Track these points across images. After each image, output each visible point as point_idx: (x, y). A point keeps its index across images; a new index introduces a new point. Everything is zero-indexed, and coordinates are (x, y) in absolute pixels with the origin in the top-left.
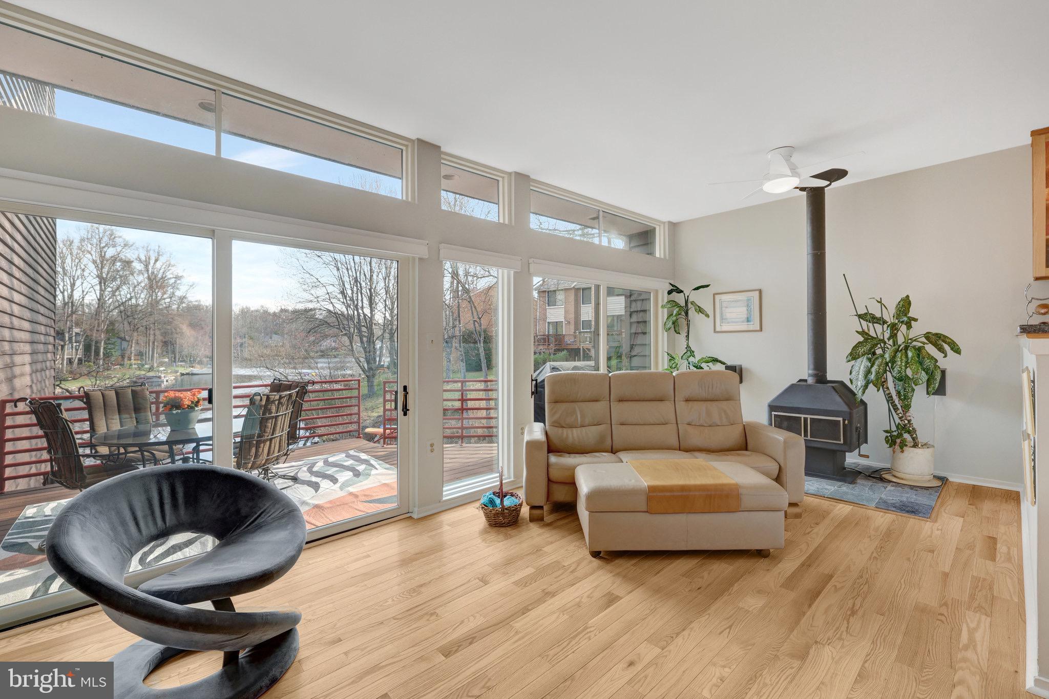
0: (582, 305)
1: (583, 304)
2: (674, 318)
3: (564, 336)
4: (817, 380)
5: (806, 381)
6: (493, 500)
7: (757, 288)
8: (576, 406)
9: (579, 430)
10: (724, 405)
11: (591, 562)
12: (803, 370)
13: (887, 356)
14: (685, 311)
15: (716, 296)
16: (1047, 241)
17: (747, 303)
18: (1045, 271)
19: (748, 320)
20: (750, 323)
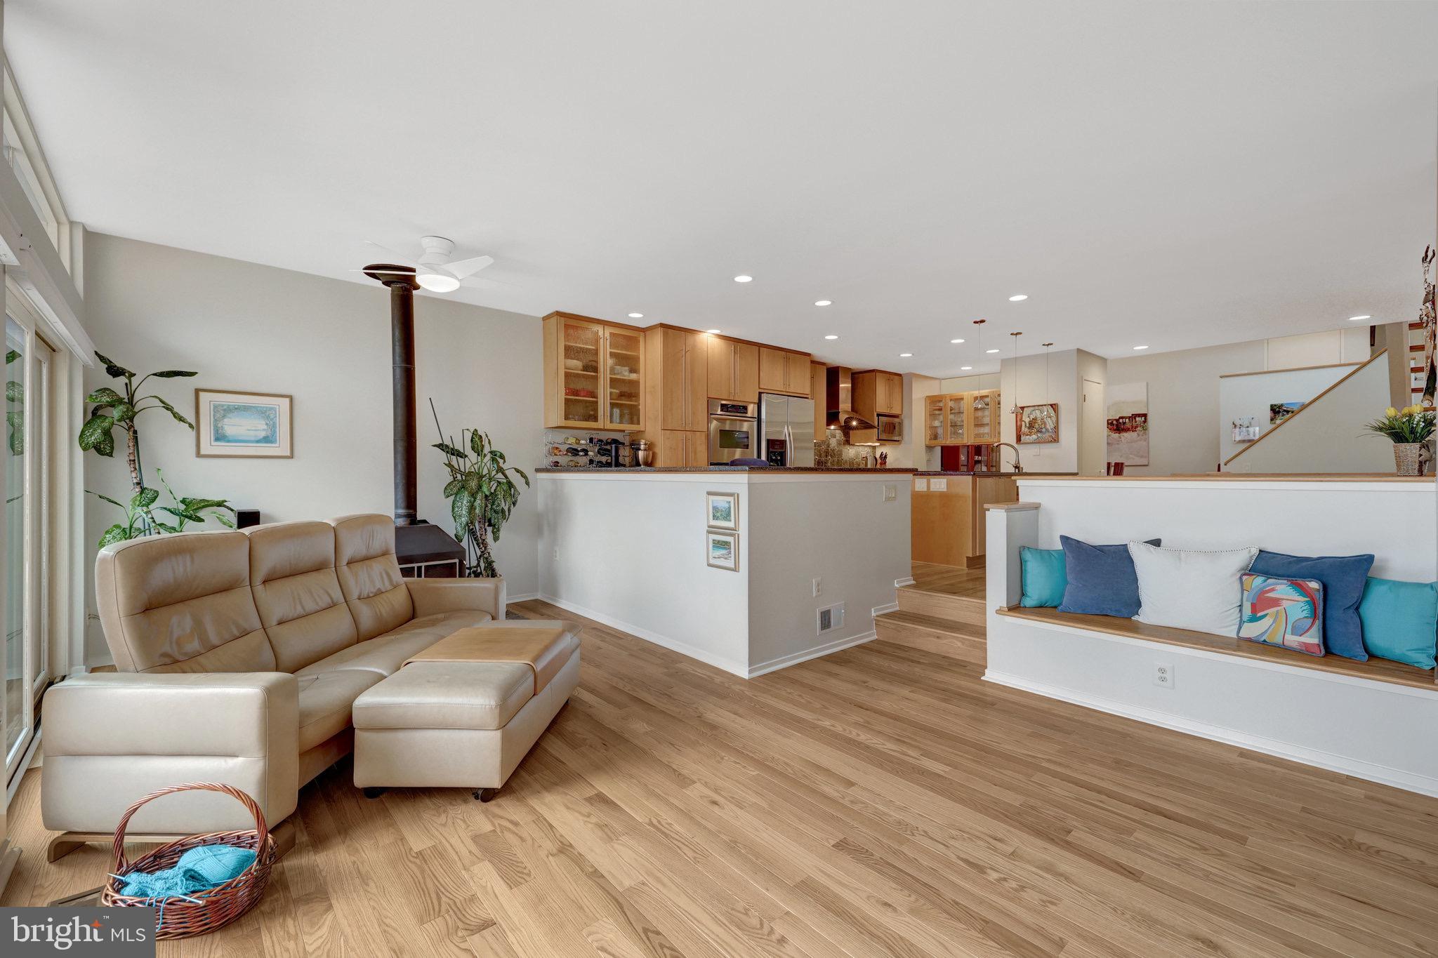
4: (408, 520)
7: (283, 392)
10: (382, 561)
14: (128, 414)
15: (202, 394)
16: (567, 400)
17: (264, 413)
18: (563, 423)
19: (267, 440)
20: (273, 445)
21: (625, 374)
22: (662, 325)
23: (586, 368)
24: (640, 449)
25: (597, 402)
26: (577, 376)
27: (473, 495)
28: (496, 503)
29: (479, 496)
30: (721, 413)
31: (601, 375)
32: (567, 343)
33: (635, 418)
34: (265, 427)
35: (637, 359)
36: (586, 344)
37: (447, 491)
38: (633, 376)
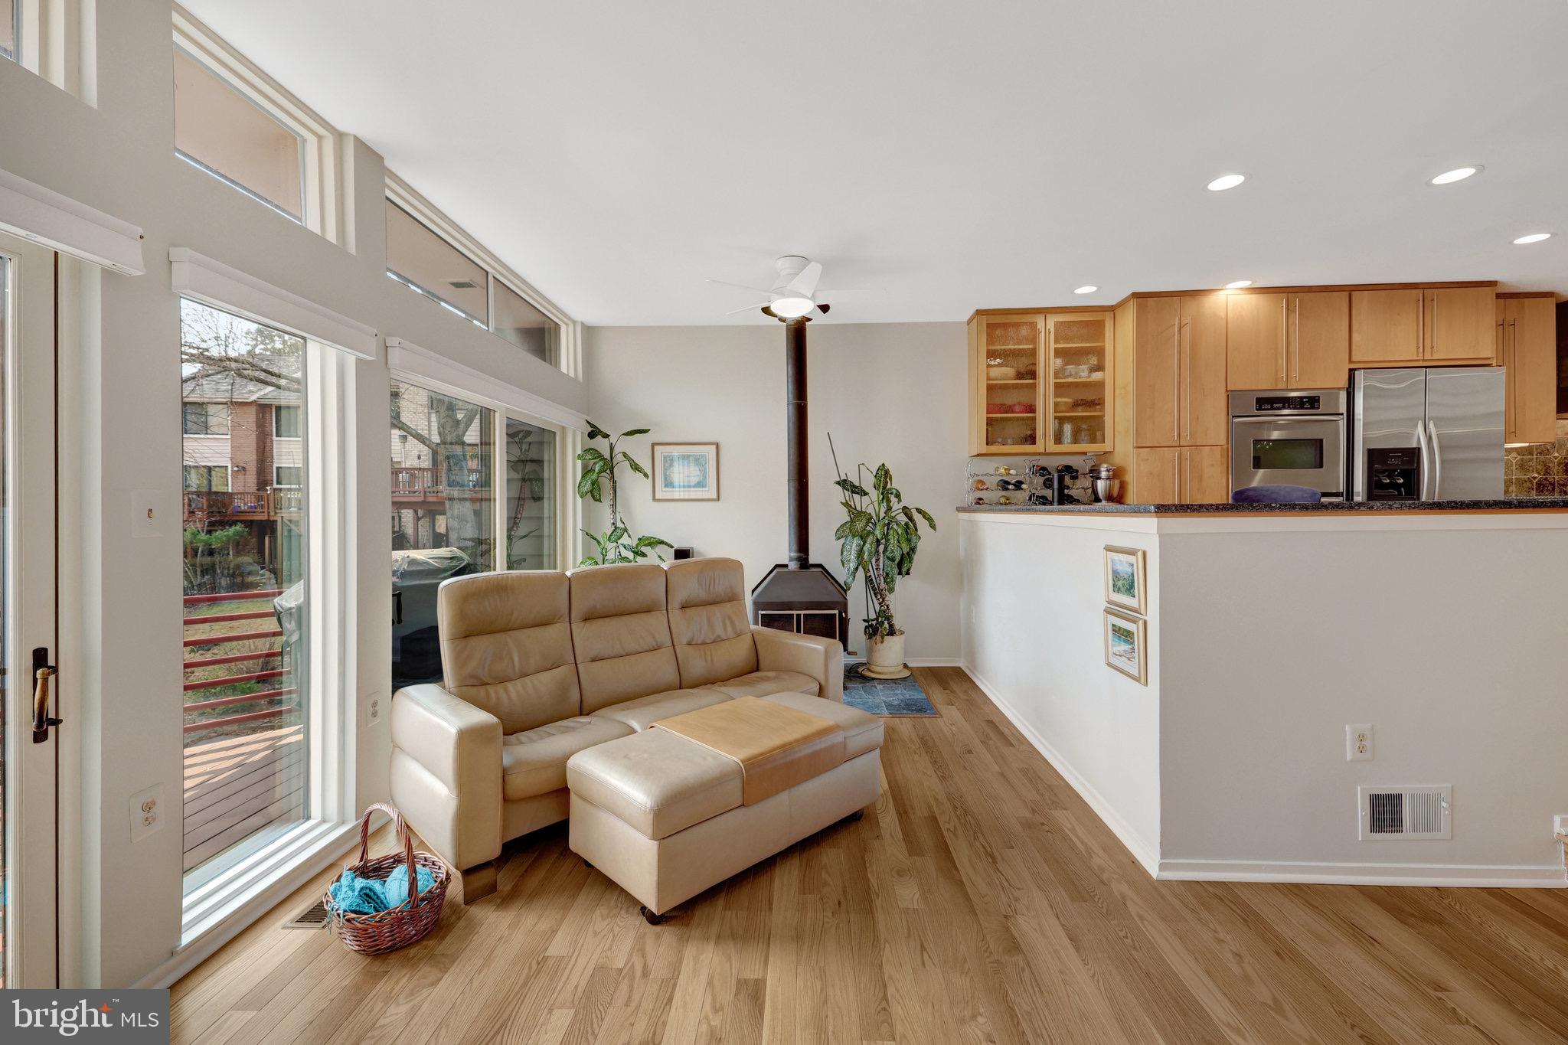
0: (275, 438)
1: (278, 435)
2: (594, 477)
3: (230, 496)
4: (801, 564)
5: (786, 566)
6: (371, 890)
7: (712, 440)
8: (509, 639)
9: (519, 683)
10: (727, 607)
11: (658, 937)
12: (783, 551)
13: (878, 533)
14: (609, 466)
15: (656, 447)
16: (990, 422)
17: (699, 461)
18: (985, 449)
19: (700, 484)
20: (704, 489)
21: (1082, 373)
22: (1136, 295)
23: (1020, 375)
24: (1099, 478)
25: (1034, 419)
26: (1005, 387)
27: (863, 538)
28: (889, 549)
29: (870, 540)
30: (1257, 413)
31: (1040, 381)
32: (991, 348)
33: (1099, 434)
34: (698, 473)
35: (1100, 352)
36: (1019, 343)
37: (840, 534)
38: (1097, 376)
